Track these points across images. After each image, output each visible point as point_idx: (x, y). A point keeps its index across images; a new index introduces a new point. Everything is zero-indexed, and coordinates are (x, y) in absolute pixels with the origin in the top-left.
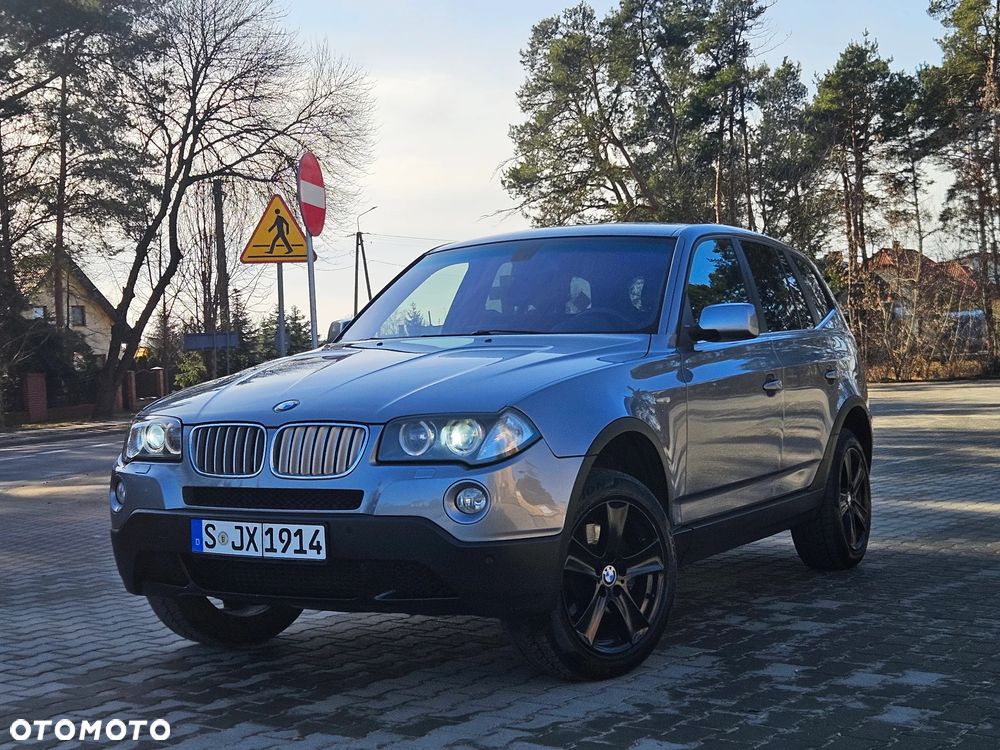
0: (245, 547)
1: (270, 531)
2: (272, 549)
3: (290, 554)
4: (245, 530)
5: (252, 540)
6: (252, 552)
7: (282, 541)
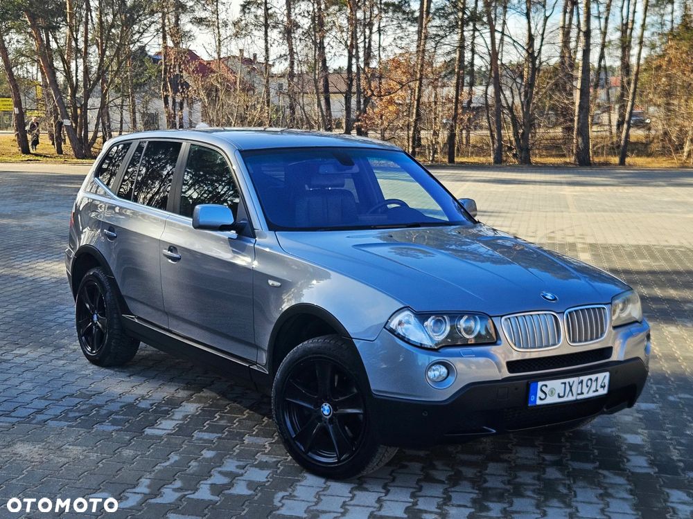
0: (566, 395)
1: (582, 382)
2: (582, 393)
3: (591, 394)
4: (567, 385)
5: (571, 390)
6: (570, 398)
7: (587, 386)
